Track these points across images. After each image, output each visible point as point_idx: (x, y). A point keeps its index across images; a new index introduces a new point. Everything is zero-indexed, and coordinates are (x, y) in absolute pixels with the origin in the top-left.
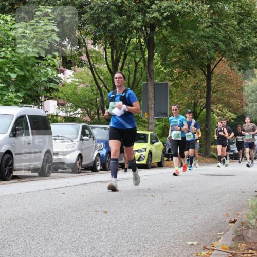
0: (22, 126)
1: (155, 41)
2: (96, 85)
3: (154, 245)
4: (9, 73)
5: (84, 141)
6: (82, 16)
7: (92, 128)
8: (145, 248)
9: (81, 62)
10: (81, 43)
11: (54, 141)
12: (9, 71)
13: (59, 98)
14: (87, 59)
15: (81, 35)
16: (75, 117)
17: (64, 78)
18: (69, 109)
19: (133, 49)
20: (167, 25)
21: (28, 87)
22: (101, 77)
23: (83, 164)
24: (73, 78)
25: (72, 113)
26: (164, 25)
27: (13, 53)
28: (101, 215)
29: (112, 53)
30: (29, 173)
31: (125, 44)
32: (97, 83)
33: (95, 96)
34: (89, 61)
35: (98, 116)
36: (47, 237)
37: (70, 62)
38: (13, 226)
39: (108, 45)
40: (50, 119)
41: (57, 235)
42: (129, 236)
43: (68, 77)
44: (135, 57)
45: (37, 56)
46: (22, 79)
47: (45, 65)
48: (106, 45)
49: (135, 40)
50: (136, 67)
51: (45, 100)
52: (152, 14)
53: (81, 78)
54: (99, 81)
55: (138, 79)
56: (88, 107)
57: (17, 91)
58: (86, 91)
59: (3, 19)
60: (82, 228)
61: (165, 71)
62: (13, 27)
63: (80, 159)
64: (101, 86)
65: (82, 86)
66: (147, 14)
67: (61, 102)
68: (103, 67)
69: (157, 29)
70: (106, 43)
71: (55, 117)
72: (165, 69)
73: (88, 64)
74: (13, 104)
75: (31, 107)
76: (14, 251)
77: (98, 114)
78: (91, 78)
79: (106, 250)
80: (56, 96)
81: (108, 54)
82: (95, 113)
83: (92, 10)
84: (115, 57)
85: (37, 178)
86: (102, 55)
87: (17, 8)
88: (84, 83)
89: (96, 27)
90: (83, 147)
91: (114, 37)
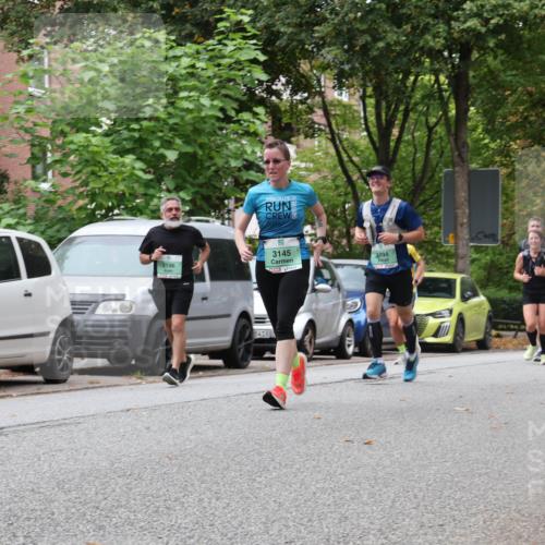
1: (472, 81)
2: (343, 176)
3: (475, 515)
4: (162, 151)
5: (320, 295)
7: (337, 266)
8: (454, 520)
9: (312, 128)
10: (313, 87)
11: (256, 293)
12: (162, 146)
14: (323, 121)
15: (311, 70)
19: (423, 97)
20: (497, 46)
21: (201, 180)
22: (355, 159)
23: (318, 341)
24: (296, 160)
26: (491, 44)
27: (171, 110)
28: (359, 450)
29: (378, 107)
30: (205, 360)
31: (407, 87)
32: (345, 171)
33: (342, 199)
34: (330, 125)
35: (349, 240)
36: (247, 494)
37: (288, 126)
38: (176, 469)
39: (370, 90)
41: (267, 490)
44: (426, 114)
45: (221, 115)
46: (189, 163)
47: (237, 133)
48: (364, 91)
49: (428, 78)
50: (429, 136)
51: (237, 207)
52: (465, 22)
53: (313, 161)
54: (350, 167)
55: (434, 163)
57: (178, 188)
58: (322, 188)
60: (320, 476)
61: (492, 145)
62: (171, 54)
63: (310, 332)
64: (355, 178)
65: (314, 177)
66: (452, 22)
68: (360, 138)
69: (475, 55)
70: (364, 87)
72: (493, 140)
73: (328, 130)
75: (207, 221)
77: (349, 236)
78: (333, 160)
79: (371, 523)
81: (369, 109)
82: (341, 236)
83: (337, 14)
84: (384, 115)
85: (222, 371)
86: (357, 111)
87: (177, 13)
88: (318, 171)
89: (346, 51)
90: (318, 306)
91: (383, 72)
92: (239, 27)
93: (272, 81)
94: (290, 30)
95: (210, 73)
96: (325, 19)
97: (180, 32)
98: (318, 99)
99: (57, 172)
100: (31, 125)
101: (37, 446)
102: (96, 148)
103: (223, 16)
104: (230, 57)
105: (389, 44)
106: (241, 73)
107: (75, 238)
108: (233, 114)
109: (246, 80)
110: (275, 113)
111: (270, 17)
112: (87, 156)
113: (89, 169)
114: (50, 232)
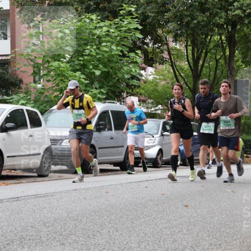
0: (105, 121)
1: (236, 39)
3: (236, 240)
4: (93, 70)
5: (165, 137)
6: (165, 14)
8: (226, 242)
9: (163, 60)
10: (163, 41)
12: (93, 68)
13: (141, 94)
14: (168, 57)
15: (163, 33)
16: (156, 113)
17: (146, 75)
18: (150, 105)
19: (214, 46)
20: (249, 22)
21: (111, 83)
22: (182, 74)
23: (163, 159)
24: (155, 75)
25: (153, 109)
26: (246, 22)
27: (97, 51)
28: (182, 209)
29: (193, 50)
30: (111, 167)
31: (207, 41)
32: (177, 80)
34: (171, 59)
36: (130, 229)
37: (152, 59)
38: (97, 217)
39: (189, 43)
41: (140, 227)
42: (210, 230)
43: (150, 73)
44: (216, 54)
45: (121, 54)
46: (106, 76)
47: (128, 62)
48: (187, 43)
49: (216, 38)
50: (217, 64)
51: (127, 97)
52: (234, 11)
53: (163, 75)
54: (180, 78)
55: (219, 76)
57: (101, 87)
58: (167, 88)
59: (89, 18)
60: (164, 221)
61: (245, 69)
62: (98, 25)
63: (160, 154)
65: (163, 83)
66: (229, 12)
67: (143, 98)
68: (184, 65)
69: (238, 27)
70: (187, 41)
72: (246, 66)
73: (170, 61)
74: (96, 100)
75: (114, 103)
76: (99, 241)
78: (172, 75)
79: (188, 243)
80: (137, 93)
81: (189, 51)
83: (175, 7)
84: (196, 54)
85: (119, 172)
86: (183, 52)
87: (102, 7)
88: (165, 80)
89: (179, 25)
90: (164, 142)
91: (196, 35)
92: (130, 13)
93: (144, 38)
94: (153, 15)
95: (116, 34)
96: (170, 10)
97: (102, 15)
98: (165, 46)
99: (45, 80)
100: (34, 58)
101: (34, 206)
102: (63, 69)
103: (123, 8)
104: (126, 27)
105: (199, 22)
106: (130, 34)
107: (53, 110)
108: (126, 53)
109: (133, 38)
110: (145, 53)
111: (144, 8)
112: (59, 72)
113: (60, 78)
114: (41, 107)
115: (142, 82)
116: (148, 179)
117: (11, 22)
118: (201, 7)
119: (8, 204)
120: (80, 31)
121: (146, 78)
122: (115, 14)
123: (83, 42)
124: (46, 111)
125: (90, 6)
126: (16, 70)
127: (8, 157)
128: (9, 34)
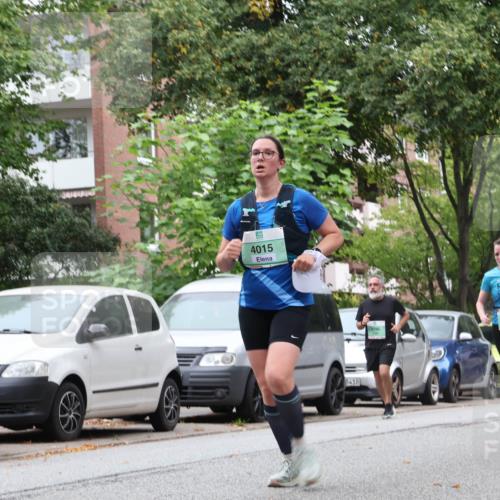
2: (425, 232)
5: (406, 344)
6: (397, 96)
7: (421, 317)
9: (395, 187)
10: (395, 150)
11: (346, 343)
13: (354, 258)
14: (406, 181)
15: (394, 134)
22: (436, 216)
23: (405, 388)
24: (381, 218)
28: (447, 494)
29: (456, 167)
32: (427, 228)
33: (425, 254)
34: (412, 185)
35: (432, 294)
37: (374, 187)
39: (448, 151)
40: (338, 302)
43: (371, 216)
45: (311, 179)
47: (327, 194)
48: (443, 153)
53: (397, 219)
54: (431, 224)
56: (410, 274)
58: (405, 244)
59: (246, 109)
62: (265, 123)
63: (397, 379)
64: (436, 233)
65: (398, 234)
67: (358, 265)
68: (440, 196)
70: (443, 149)
71: (347, 296)
73: (410, 189)
77: (431, 288)
78: (415, 217)
80: (348, 255)
81: (447, 169)
82: (424, 288)
83: (417, 82)
84: (462, 174)
85: (316, 418)
86: (437, 172)
87: (271, 86)
88: (402, 227)
89: (425, 116)
90: (404, 355)
91: (460, 135)
92: (327, 97)
93: (358, 146)
94: (372, 99)
95: (301, 139)
96: (406, 88)
97: (273, 103)
98: (400, 161)
99: (163, 234)
100: (140, 192)
101: (149, 491)
102: (198, 212)
103: (312, 87)
104: (320, 124)
105: (465, 109)
106: (328, 138)
107: (180, 295)
108: (323, 176)
109: (334, 145)
110: (360, 174)
111: (355, 86)
112: (190, 219)
113: (193, 231)
114: (158, 290)
115: (355, 234)
116: (376, 431)
117: (94, 121)
118: (469, 79)
119: (98, 488)
120: (229, 136)
121: (363, 225)
122: (298, 100)
123: (236, 157)
124: (167, 298)
125: (247, 85)
126: (105, 217)
127: (94, 392)
128: (90, 146)
